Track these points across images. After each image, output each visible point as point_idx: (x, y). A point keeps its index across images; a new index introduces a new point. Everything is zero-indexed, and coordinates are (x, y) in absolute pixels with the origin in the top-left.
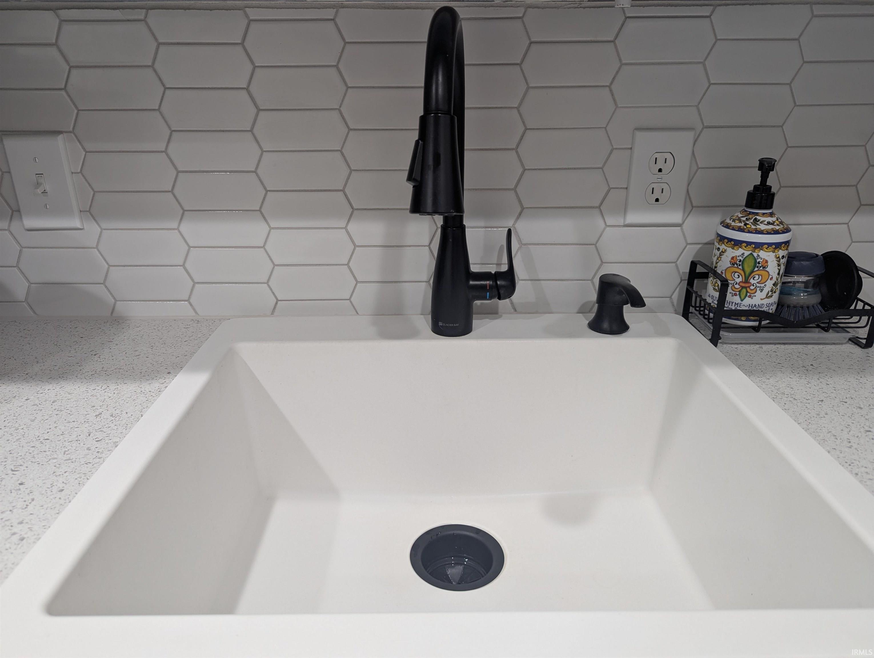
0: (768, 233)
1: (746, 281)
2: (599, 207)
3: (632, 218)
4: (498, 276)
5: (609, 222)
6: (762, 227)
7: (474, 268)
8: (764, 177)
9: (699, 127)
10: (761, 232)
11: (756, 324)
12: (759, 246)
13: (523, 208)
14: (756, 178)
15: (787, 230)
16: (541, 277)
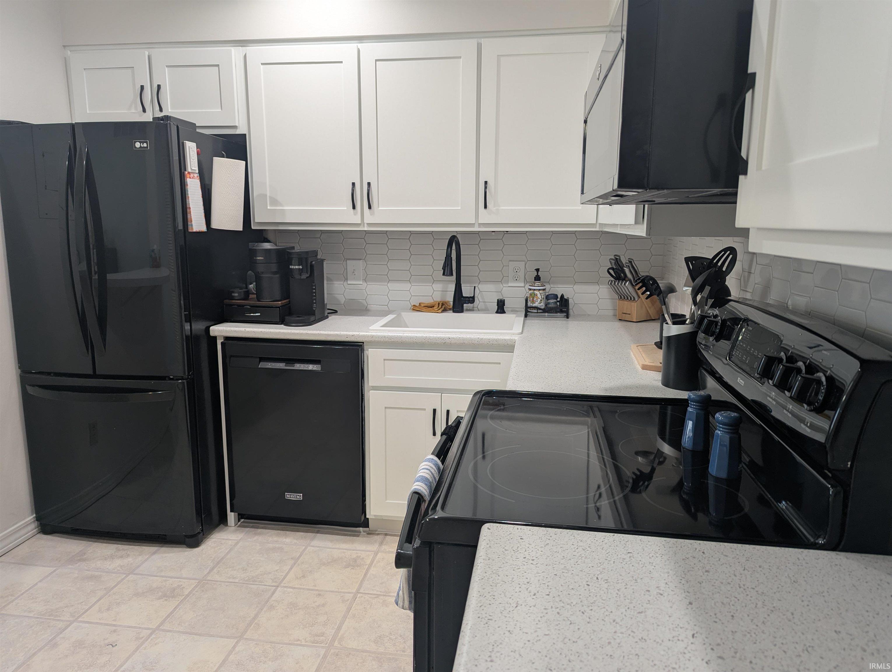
0: (537, 286)
1: (533, 299)
2: (501, 282)
3: (510, 285)
4: (470, 297)
5: (504, 285)
6: (536, 285)
7: (464, 295)
8: (538, 273)
9: (526, 261)
10: (535, 286)
11: (536, 311)
12: (534, 290)
13: (480, 281)
14: (535, 273)
15: (545, 286)
16: (486, 301)
